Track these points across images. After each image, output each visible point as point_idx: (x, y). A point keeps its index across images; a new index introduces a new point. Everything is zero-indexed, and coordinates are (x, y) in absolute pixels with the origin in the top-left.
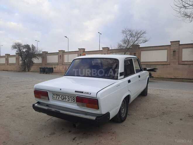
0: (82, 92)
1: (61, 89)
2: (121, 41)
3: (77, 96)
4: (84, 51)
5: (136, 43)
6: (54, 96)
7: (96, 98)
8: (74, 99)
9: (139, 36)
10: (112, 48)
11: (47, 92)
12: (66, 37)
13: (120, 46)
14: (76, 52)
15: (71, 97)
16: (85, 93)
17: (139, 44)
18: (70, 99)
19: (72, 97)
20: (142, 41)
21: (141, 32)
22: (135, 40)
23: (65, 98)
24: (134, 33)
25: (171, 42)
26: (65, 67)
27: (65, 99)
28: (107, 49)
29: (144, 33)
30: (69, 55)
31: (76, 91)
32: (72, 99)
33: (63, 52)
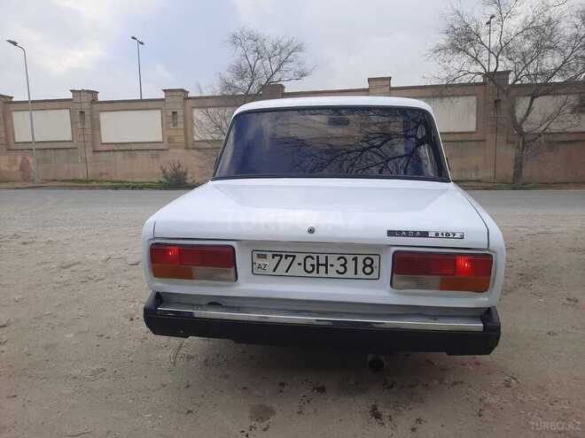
0: (425, 234)
1: (311, 231)
2: (228, 71)
3: (396, 252)
4: (94, 101)
5: (275, 78)
6: (261, 261)
7: (488, 249)
8: (370, 266)
9: (284, 55)
10: (201, 91)
11: (233, 249)
12: (15, 44)
13: (228, 86)
14: (65, 104)
15: (355, 259)
16: (437, 234)
17: (284, 84)
18: (351, 265)
19: (360, 259)
20: (291, 73)
21: (288, 45)
22: (274, 69)
23: (326, 265)
24: (269, 47)
25: (369, 80)
26: (19, 159)
27: (322, 269)
28: (179, 94)
29: (299, 48)
30: (33, 112)
31: (391, 233)
32: (361, 265)
33: (5, 103)
